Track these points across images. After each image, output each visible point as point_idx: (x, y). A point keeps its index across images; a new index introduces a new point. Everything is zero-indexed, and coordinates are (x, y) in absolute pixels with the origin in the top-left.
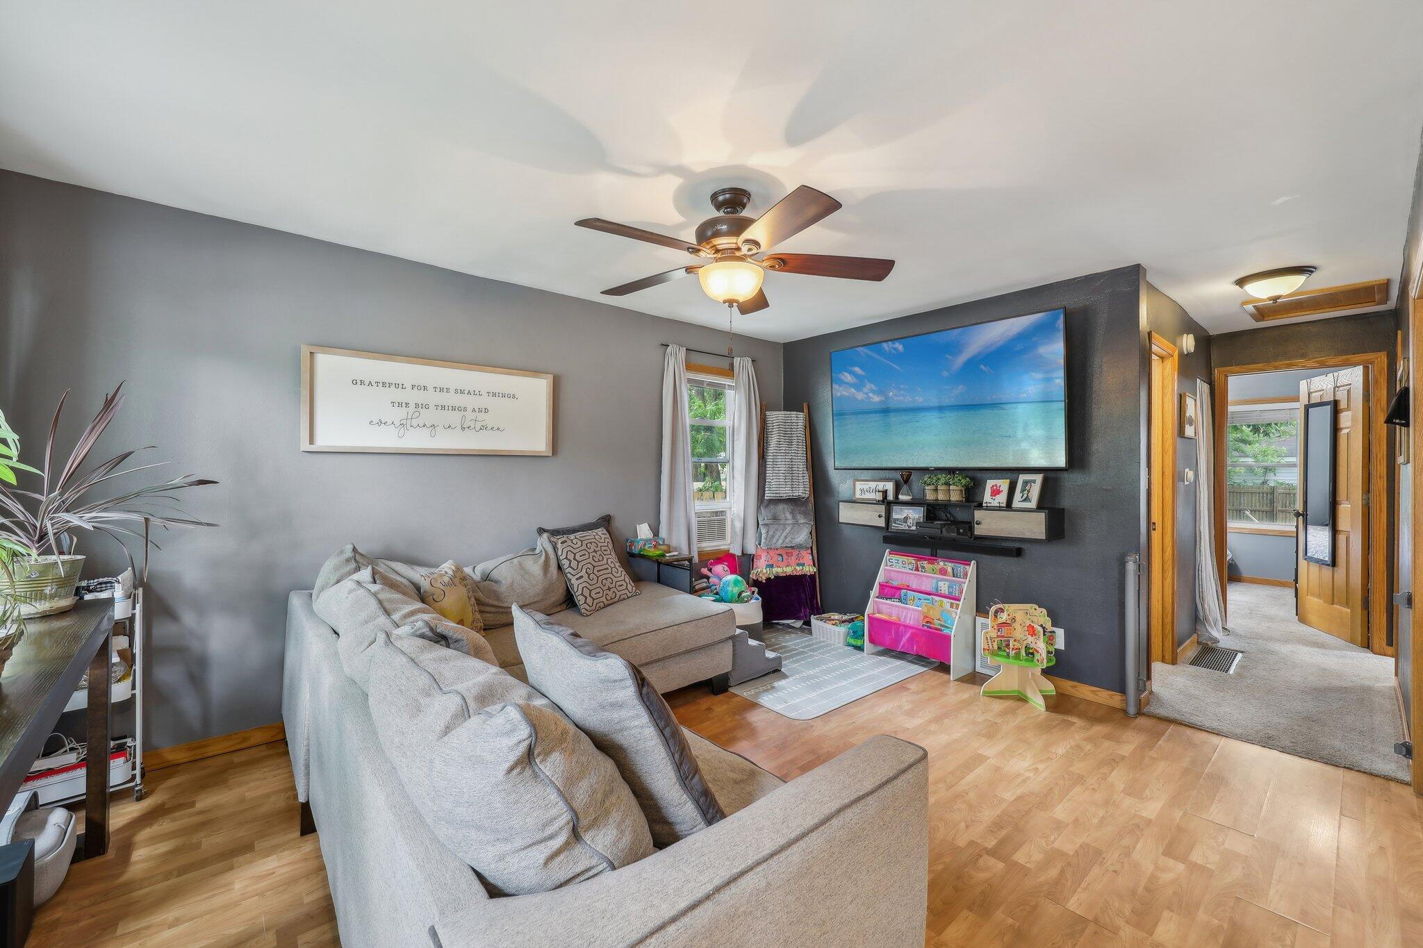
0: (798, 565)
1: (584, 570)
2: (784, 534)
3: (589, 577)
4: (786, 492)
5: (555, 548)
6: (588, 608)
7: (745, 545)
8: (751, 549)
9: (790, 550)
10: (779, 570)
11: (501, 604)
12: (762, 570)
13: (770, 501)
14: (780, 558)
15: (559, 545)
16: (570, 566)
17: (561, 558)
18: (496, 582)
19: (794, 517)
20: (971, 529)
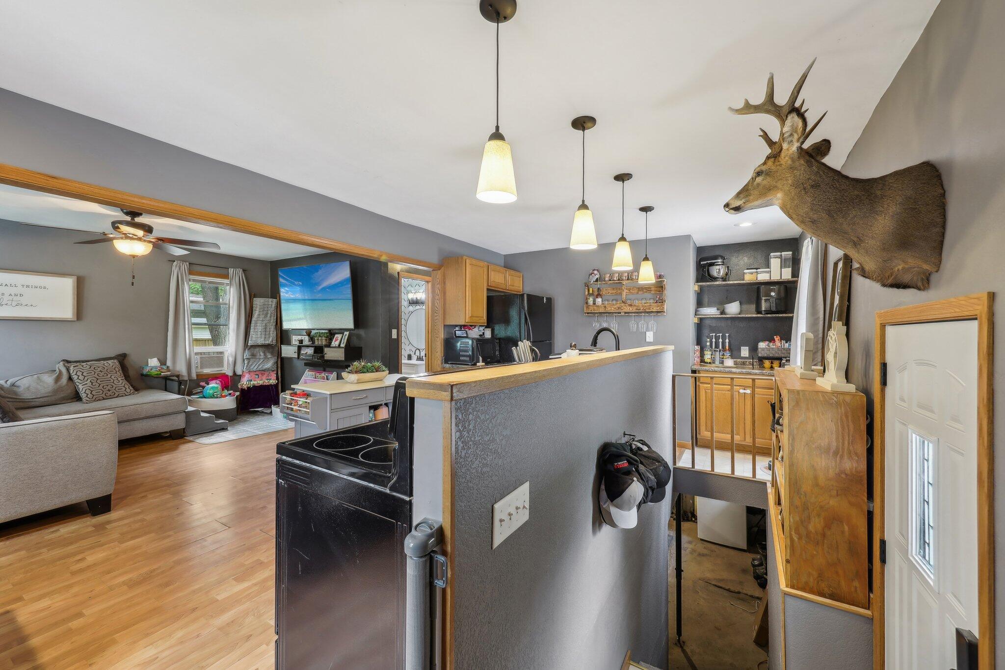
0: (267, 380)
1: (89, 381)
2: (259, 364)
3: (92, 384)
4: (261, 341)
5: (68, 370)
6: (88, 399)
7: (236, 370)
8: (239, 372)
9: (263, 372)
10: (255, 382)
11: (18, 397)
12: (245, 383)
13: (252, 346)
14: (257, 376)
15: (72, 368)
16: (78, 378)
17: (72, 374)
18: (18, 387)
19: (265, 355)
20: (323, 357)
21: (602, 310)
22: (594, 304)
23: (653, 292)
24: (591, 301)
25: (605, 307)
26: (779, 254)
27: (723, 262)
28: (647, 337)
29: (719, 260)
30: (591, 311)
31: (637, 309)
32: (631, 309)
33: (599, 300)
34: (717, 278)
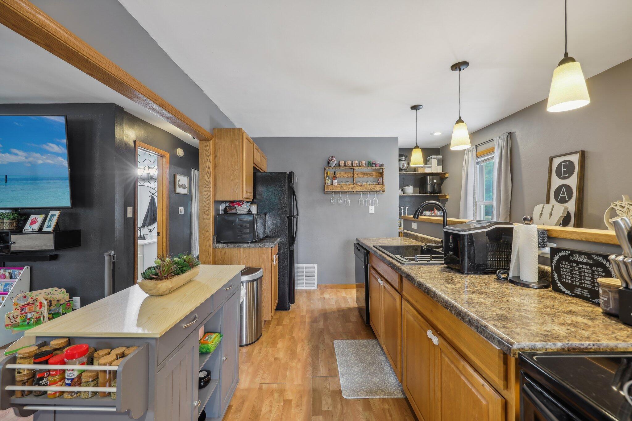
20: (9, 247)
21: (339, 189)
22: (332, 184)
23: (374, 177)
24: (329, 182)
25: (342, 187)
26: (436, 156)
27: (405, 159)
28: (370, 210)
29: (403, 158)
30: (331, 190)
31: (366, 189)
32: (361, 189)
33: (336, 182)
34: (403, 169)
